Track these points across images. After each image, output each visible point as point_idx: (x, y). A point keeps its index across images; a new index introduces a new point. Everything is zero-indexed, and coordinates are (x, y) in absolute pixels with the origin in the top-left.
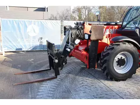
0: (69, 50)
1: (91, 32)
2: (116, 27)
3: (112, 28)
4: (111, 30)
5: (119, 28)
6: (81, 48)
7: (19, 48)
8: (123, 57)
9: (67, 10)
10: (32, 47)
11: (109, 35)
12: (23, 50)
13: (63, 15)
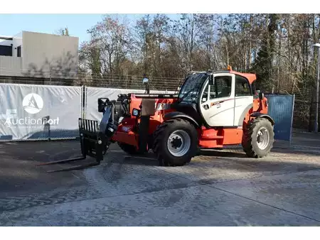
0: (112, 130)
1: (141, 107)
2: (171, 100)
3: (166, 102)
4: (164, 104)
5: (174, 101)
6: (126, 129)
7: (7, 134)
8: (179, 137)
9: (68, 53)
10: (31, 133)
11: (162, 111)
12: (14, 139)
13: (58, 66)
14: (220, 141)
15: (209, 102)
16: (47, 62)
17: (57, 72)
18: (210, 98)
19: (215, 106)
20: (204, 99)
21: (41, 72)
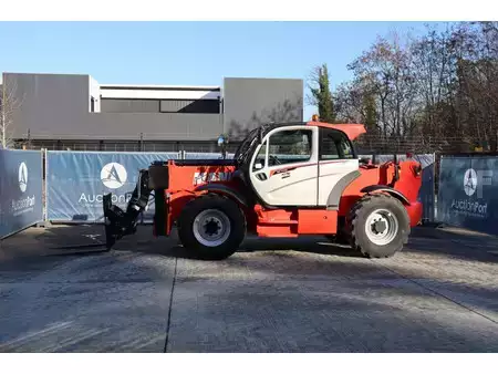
0: (137, 208)
12: (90, 220)
14: (294, 228)
15: (267, 170)
16: (254, 118)
18: (270, 165)
19: (279, 176)
20: (259, 166)
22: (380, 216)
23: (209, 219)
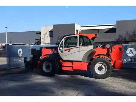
13: (134, 35)
17: (133, 37)
19: (67, 51)
20: (61, 48)
21: (125, 38)
22: (102, 65)
23: (48, 64)
